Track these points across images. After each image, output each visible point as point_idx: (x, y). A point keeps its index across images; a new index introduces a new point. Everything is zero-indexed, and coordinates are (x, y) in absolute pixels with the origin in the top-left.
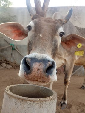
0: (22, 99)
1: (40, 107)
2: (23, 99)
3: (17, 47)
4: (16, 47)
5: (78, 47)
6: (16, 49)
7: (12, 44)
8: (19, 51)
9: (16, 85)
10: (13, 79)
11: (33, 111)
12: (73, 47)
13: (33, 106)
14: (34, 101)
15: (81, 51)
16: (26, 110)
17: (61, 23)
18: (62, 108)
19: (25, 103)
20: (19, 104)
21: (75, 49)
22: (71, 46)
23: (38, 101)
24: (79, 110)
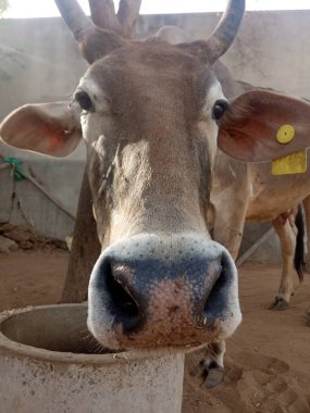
0: (47, 360)
1: (121, 386)
2: (53, 361)
3: (33, 169)
4: (30, 170)
5: (281, 141)
6: (30, 177)
7: (12, 159)
8: (40, 183)
9: (29, 309)
10: (19, 288)
11: (93, 403)
12: (260, 145)
13: (92, 382)
14: (96, 366)
15: (297, 152)
16: (65, 402)
17: (206, 55)
18: (208, 382)
19: (62, 374)
20: (38, 380)
21: (272, 148)
22: (254, 142)
23: (109, 364)
24: (270, 387)
